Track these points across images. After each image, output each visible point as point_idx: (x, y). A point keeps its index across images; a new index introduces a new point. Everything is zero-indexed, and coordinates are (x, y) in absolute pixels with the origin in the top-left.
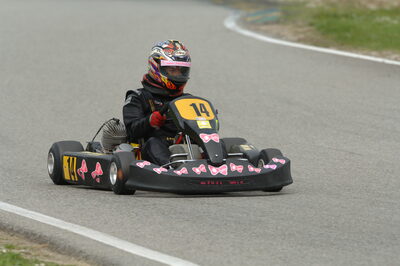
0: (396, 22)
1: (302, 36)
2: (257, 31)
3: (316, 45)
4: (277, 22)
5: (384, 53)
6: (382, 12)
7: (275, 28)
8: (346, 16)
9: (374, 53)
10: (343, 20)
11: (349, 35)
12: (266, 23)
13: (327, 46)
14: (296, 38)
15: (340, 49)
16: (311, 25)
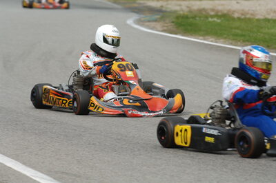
0: (219, 21)
1: (165, 28)
2: (142, 25)
3: (171, 33)
4: (156, 21)
5: (207, 37)
6: (217, 16)
7: (153, 24)
8: (193, 18)
9: (201, 38)
10: (191, 20)
11: (189, 28)
12: (149, 21)
13: (176, 34)
14: (161, 29)
15: (183, 35)
16: (173, 22)
